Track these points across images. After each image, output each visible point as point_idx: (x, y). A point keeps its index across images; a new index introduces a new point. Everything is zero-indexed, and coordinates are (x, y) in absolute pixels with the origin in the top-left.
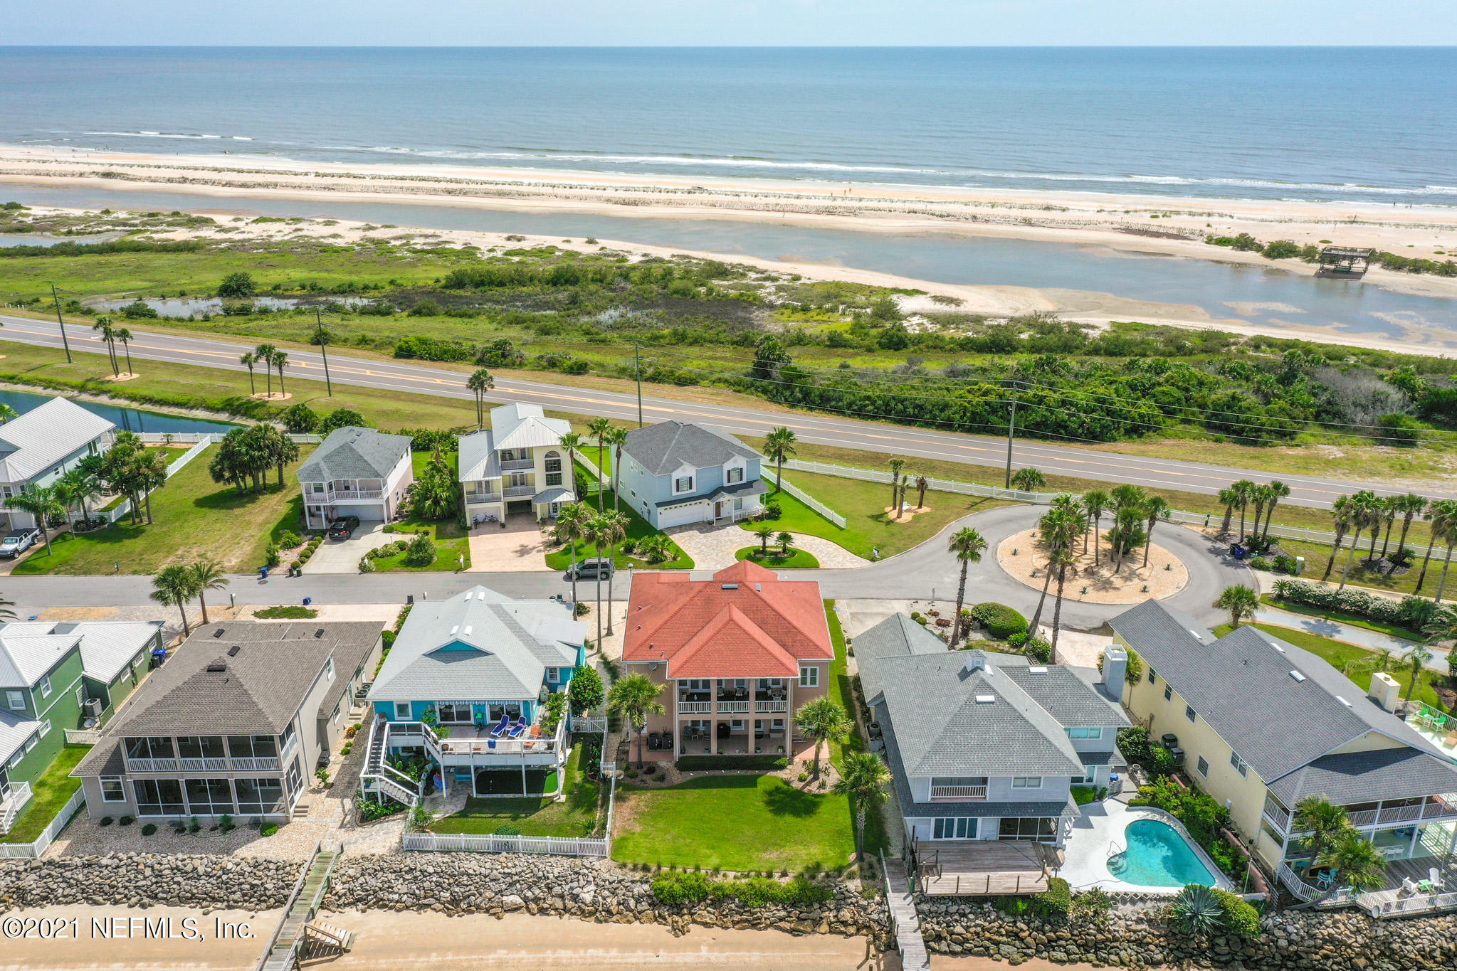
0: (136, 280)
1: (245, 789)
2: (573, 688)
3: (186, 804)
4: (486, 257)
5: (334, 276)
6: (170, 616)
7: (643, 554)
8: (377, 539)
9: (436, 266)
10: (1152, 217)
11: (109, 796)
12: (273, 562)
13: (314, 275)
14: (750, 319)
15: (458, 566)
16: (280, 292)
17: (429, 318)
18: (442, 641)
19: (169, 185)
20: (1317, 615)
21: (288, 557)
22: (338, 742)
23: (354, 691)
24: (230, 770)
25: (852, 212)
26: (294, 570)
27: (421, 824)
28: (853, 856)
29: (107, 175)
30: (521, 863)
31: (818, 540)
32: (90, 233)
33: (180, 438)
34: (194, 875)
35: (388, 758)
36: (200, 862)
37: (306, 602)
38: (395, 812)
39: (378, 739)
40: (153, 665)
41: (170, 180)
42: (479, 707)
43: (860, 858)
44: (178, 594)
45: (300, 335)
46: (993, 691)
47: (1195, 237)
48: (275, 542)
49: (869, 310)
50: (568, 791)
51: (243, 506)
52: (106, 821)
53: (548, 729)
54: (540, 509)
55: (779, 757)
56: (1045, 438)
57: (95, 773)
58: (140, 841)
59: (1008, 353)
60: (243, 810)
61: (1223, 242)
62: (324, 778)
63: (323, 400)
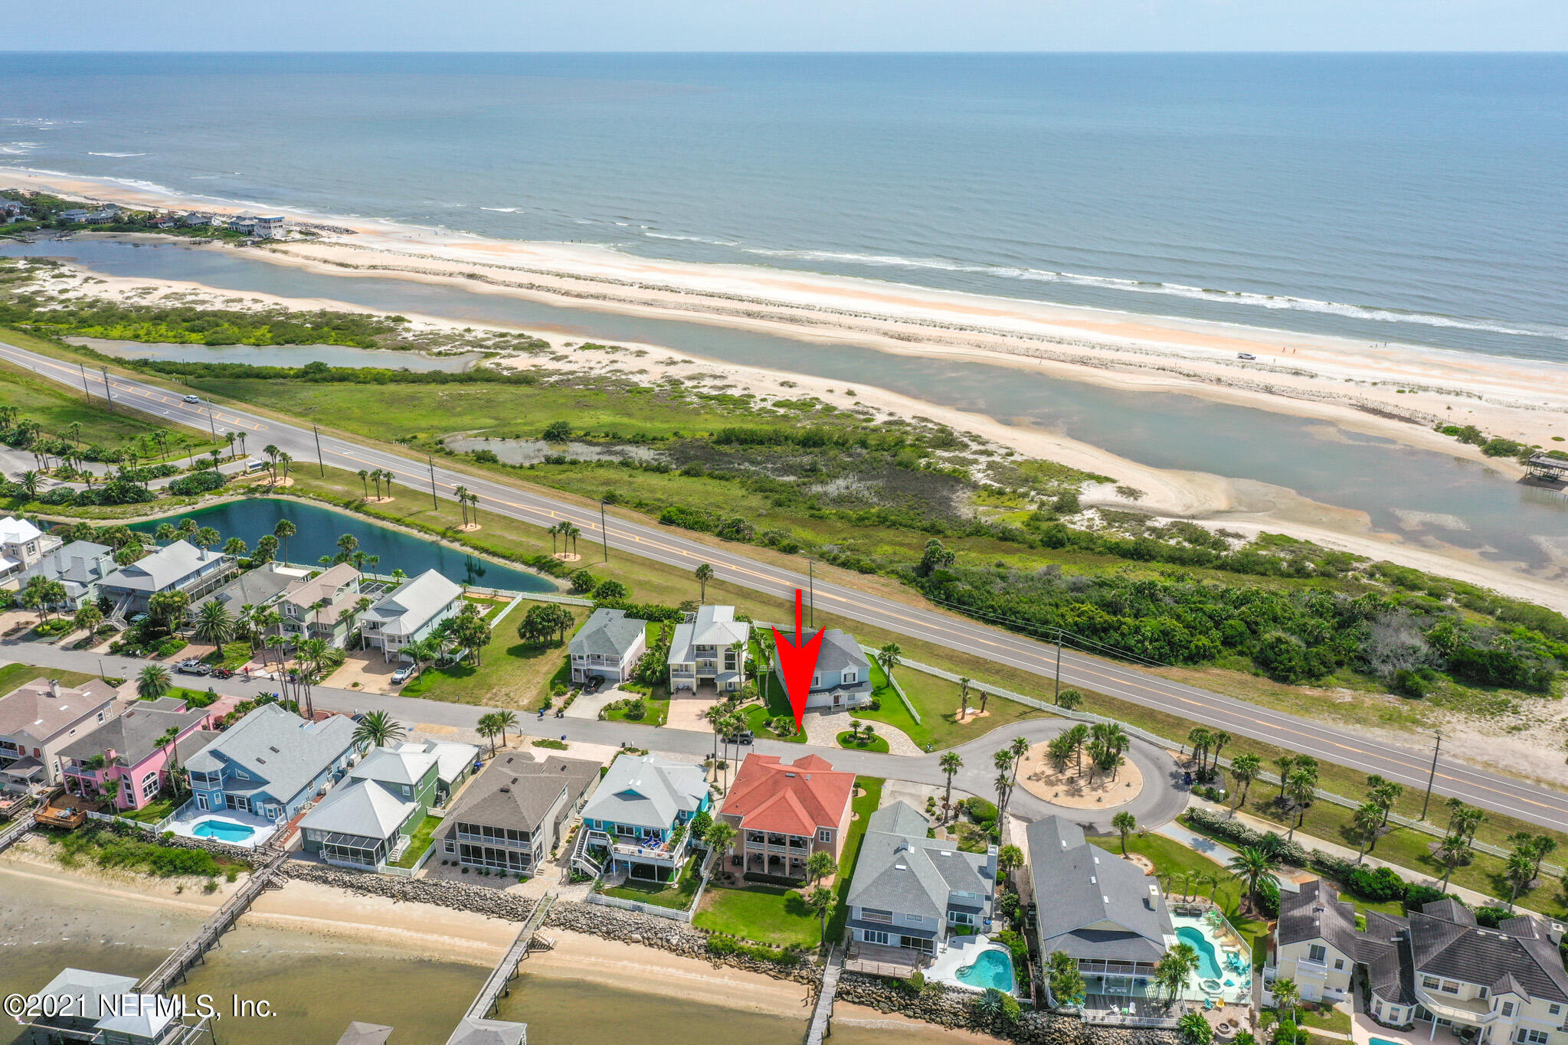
0: (485, 416)
1: (513, 856)
2: (693, 823)
3: (484, 859)
4: (757, 408)
5: (633, 422)
6: (486, 741)
7: (776, 728)
8: (613, 695)
9: (715, 414)
10: (1399, 392)
11: (447, 850)
12: (548, 706)
13: (618, 419)
14: (951, 500)
15: (658, 721)
16: (589, 438)
17: (695, 479)
18: (623, 788)
19: (520, 290)
20: (1207, 835)
21: (557, 702)
22: (565, 835)
23: (579, 805)
24: (507, 846)
25: (1103, 365)
26: (560, 713)
27: (598, 889)
28: (819, 944)
29: (471, 276)
30: (644, 918)
31: (898, 731)
32: (455, 354)
33: (503, 594)
34: (484, 898)
35: (588, 850)
36: (488, 892)
37: (563, 738)
38: (588, 880)
39: (583, 838)
40: (474, 772)
41: (520, 286)
42: (638, 829)
43: (823, 945)
44: (490, 731)
45: (595, 492)
46: (906, 863)
47: (1426, 423)
48: (552, 689)
49: (1055, 499)
50: (680, 882)
51: (535, 657)
52: (445, 863)
53: (672, 847)
54: (720, 685)
55: (801, 881)
56: (1115, 657)
57: (442, 837)
58: (461, 876)
59: (1147, 561)
60: (512, 867)
61: (1450, 431)
62: (554, 855)
63: (600, 565)
